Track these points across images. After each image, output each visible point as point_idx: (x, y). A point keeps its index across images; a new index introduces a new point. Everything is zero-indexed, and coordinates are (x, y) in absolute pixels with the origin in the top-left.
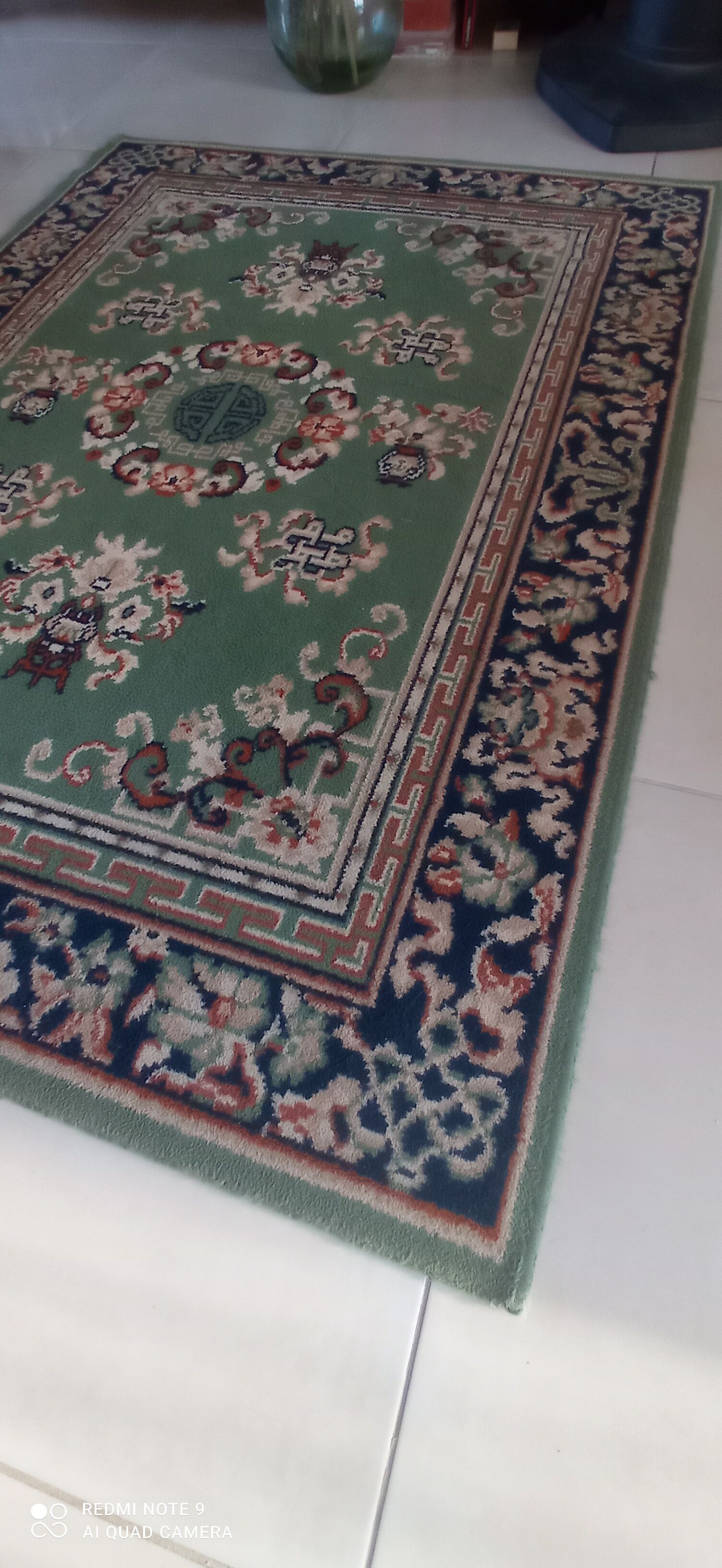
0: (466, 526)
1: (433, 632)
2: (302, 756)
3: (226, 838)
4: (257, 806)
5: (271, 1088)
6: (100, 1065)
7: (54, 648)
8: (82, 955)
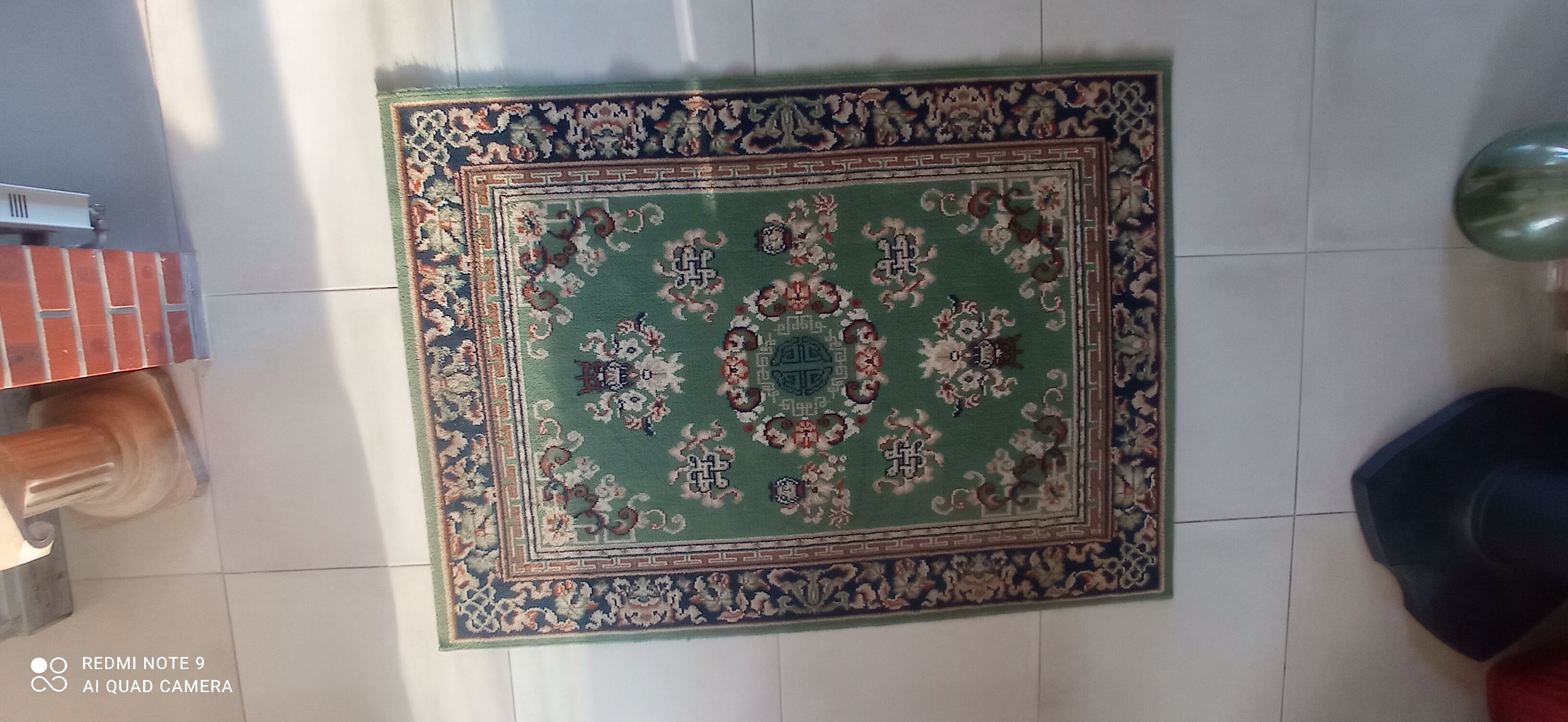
0: (751, 539)
1: (676, 546)
2: (590, 517)
3: (542, 504)
4: (560, 509)
5: (464, 559)
6: (445, 502)
7: (601, 376)
8: (475, 473)
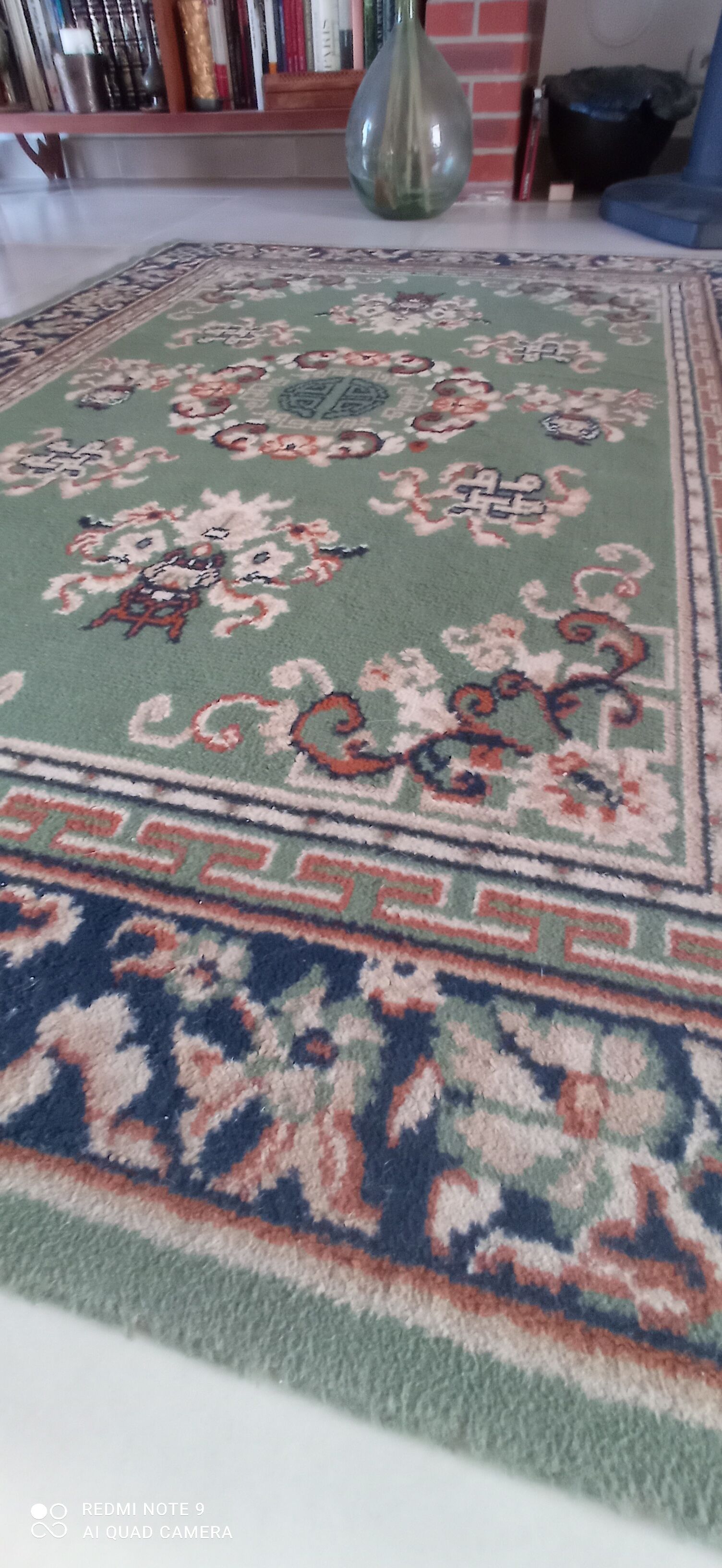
0: (676, 476)
1: (691, 570)
3: (494, 813)
4: (528, 767)
6: (355, 1236)
7: (160, 596)
8: (273, 1013)
